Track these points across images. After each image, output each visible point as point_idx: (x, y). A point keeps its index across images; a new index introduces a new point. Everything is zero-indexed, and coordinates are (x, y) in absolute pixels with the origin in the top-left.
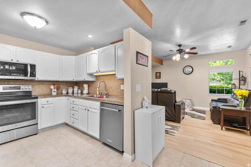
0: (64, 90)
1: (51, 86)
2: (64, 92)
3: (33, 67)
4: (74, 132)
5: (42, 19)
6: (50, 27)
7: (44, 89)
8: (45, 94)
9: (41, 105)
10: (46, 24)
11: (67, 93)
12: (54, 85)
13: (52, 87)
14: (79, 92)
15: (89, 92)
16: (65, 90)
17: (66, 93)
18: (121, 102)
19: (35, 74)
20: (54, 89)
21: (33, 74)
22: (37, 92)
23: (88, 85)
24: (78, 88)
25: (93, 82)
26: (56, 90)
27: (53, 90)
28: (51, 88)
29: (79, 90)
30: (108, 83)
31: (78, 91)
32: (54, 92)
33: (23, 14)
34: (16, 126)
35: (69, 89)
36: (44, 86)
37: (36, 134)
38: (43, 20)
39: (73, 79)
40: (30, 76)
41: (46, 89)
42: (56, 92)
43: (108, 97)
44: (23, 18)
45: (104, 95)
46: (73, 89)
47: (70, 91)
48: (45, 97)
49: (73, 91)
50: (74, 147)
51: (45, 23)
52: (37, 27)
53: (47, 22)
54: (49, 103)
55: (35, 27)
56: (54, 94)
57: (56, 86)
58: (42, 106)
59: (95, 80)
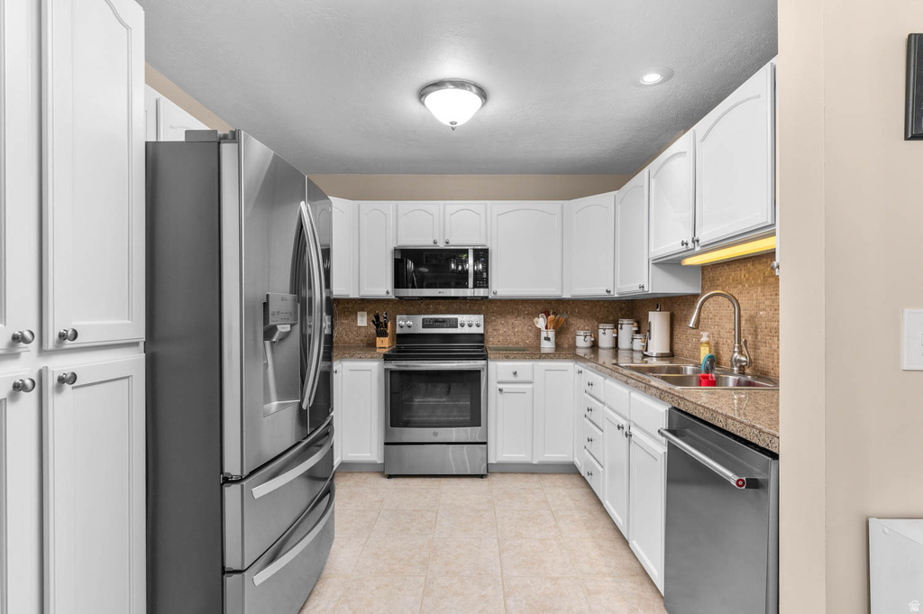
0: (582, 333)
1: (536, 319)
2: (582, 342)
3: (482, 255)
4: (590, 513)
5: (466, 89)
6: (497, 105)
7: (520, 329)
8: (522, 345)
9: (498, 383)
10: (483, 104)
11: (595, 346)
12: (547, 314)
13: (541, 322)
14: (638, 344)
15: (676, 347)
16: (585, 336)
17: (588, 348)
18: (760, 431)
19: (487, 278)
20: (546, 328)
21: (482, 280)
22: (501, 338)
23: (668, 313)
24: (636, 329)
25: (689, 300)
26: (551, 334)
27: (544, 334)
28: (538, 326)
29: (638, 336)
30: (762, 306)
31: (633, 339)
32: (547, 339)
33: (422, 93)
34: (436, 434)
35: (601, 331)
36: (519, 319)
37: (482, 476)
38: (471, 90)
39: (607, 291)
40: (475, 286)
41: (525, 330)
42: (553, 339)
43: (754, 385)
44: (423, 103)
45: (731, 372)
46: (617, 333)
47: (605, 339)
48: (507, 358)
49: (616, 339)
50: (558, 578)
51: (478, 100)
52: (456, 123)
53: (483, 94)
54: (519, 378)
55: (451, 123)
56: (547, 346)
57: (552, 317)
58: (500, 386)
59: (700, 292)
